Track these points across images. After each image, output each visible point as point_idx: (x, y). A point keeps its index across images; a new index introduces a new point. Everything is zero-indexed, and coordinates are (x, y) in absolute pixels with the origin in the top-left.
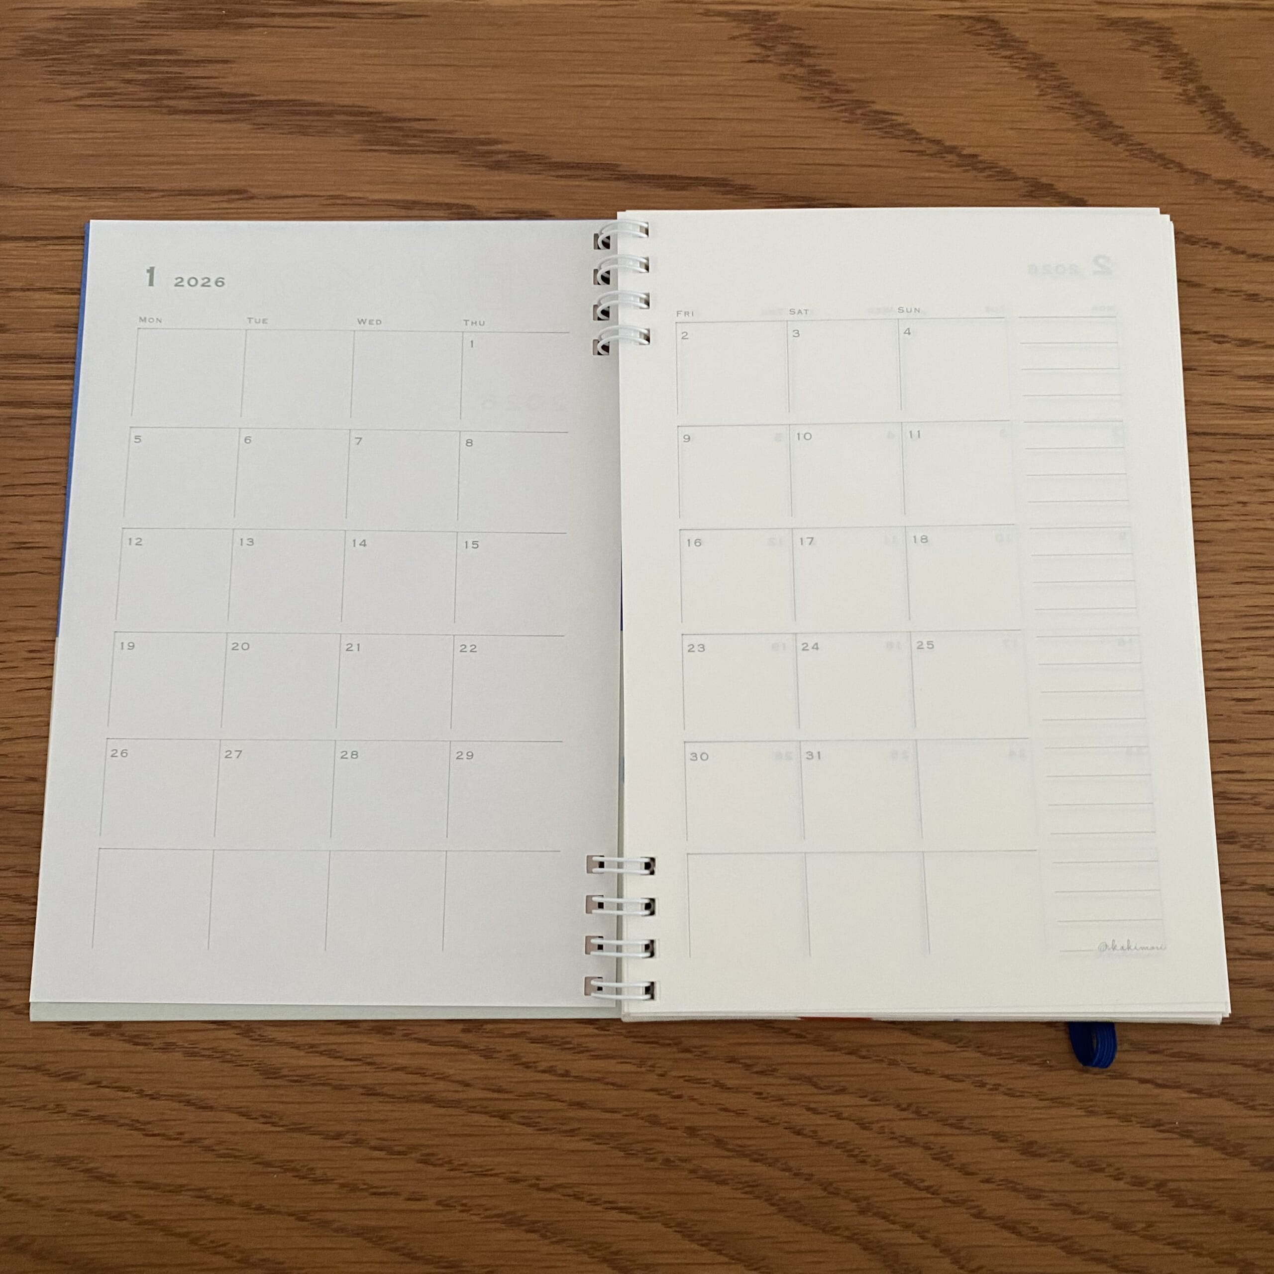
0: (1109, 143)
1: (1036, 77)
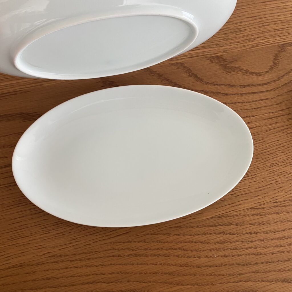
1: (160, 78)
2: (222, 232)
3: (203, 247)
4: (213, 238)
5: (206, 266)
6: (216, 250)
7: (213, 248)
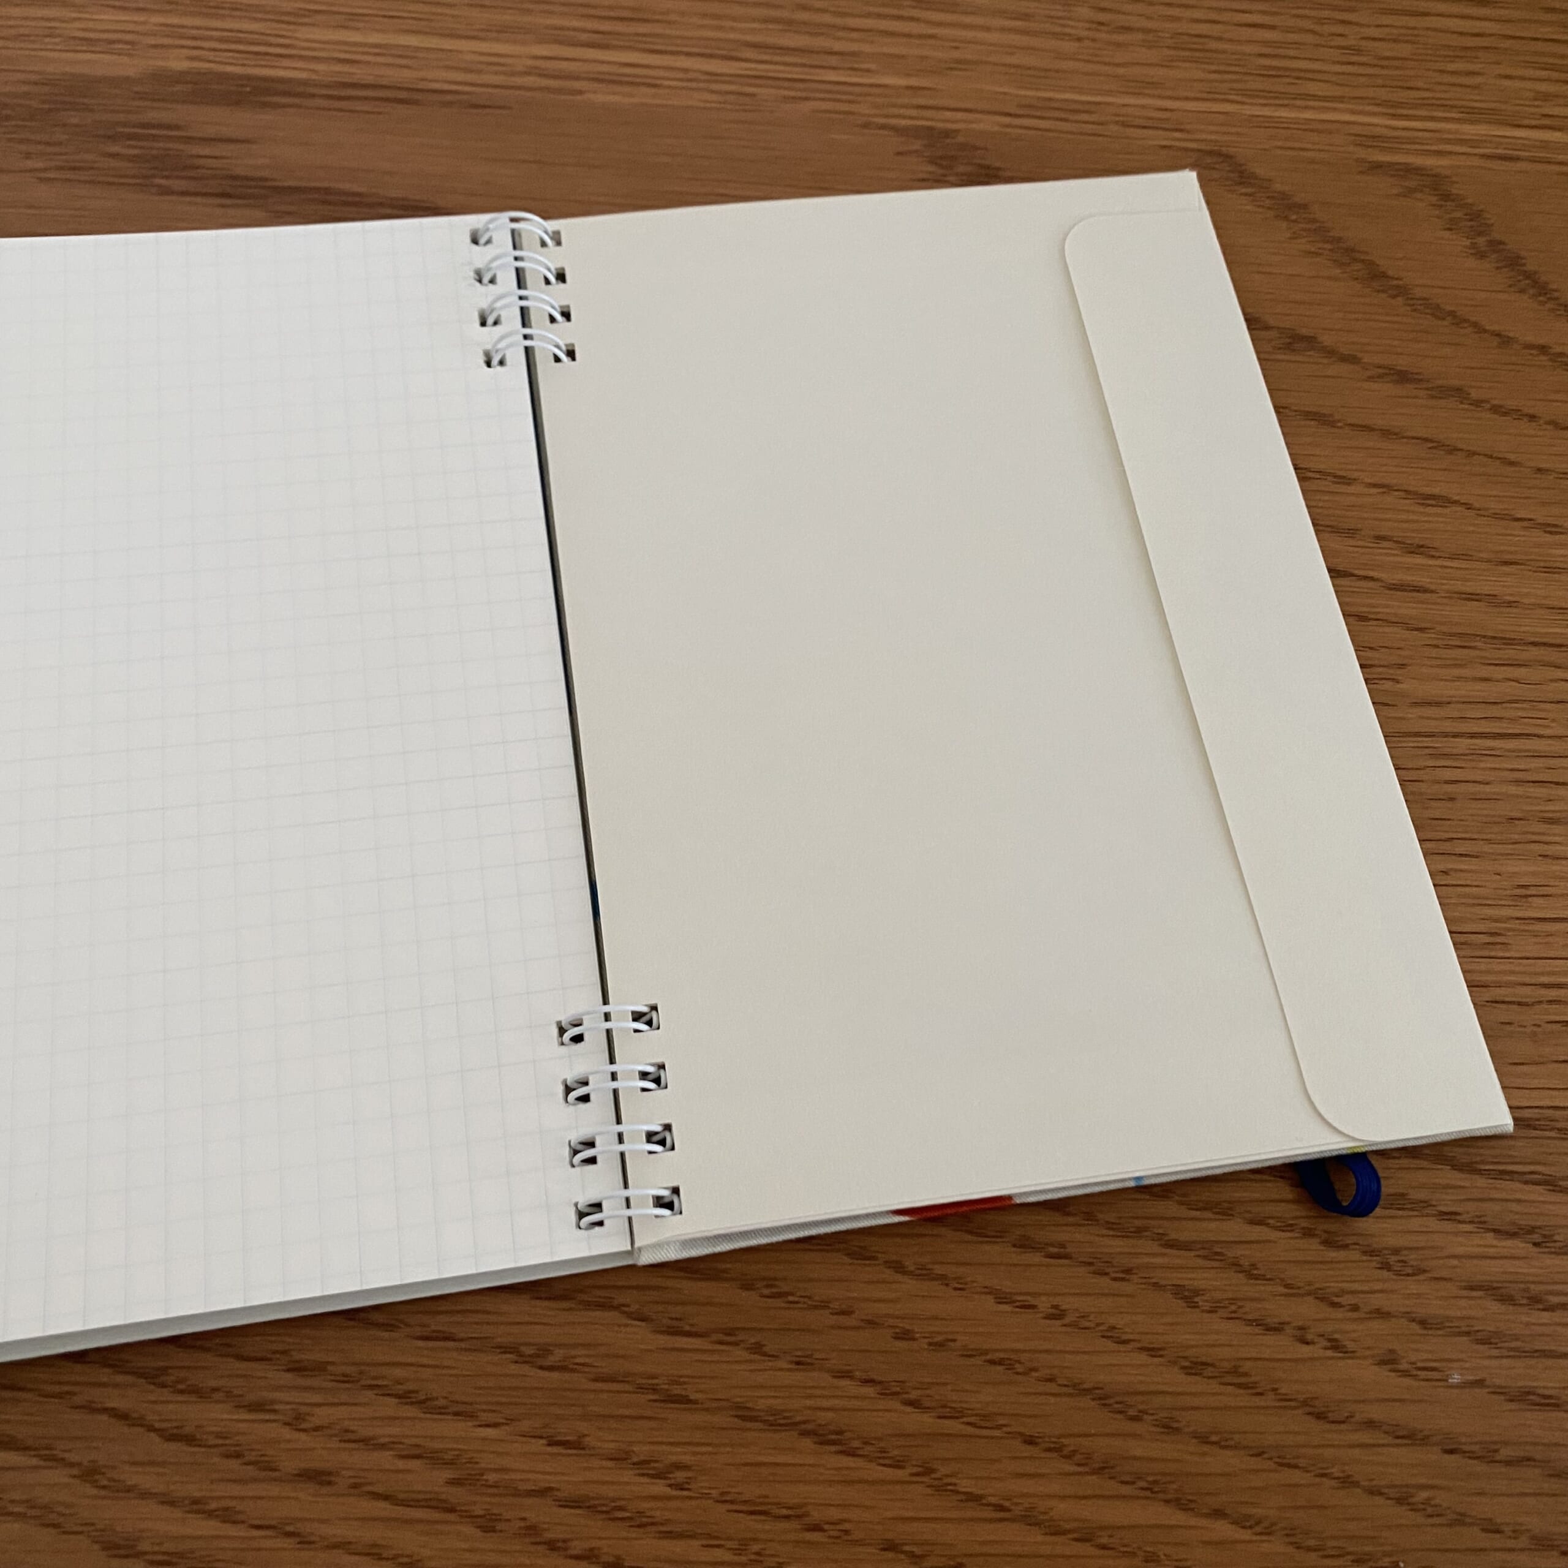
0: (1384, 295)
1: (1286, 218)
2: (1532, 1230)
3: (1378, 1286)
4: (1460, 1250)
5: (1370, 1424)
6: (1468, 1333)
7: (1449, 1319)
